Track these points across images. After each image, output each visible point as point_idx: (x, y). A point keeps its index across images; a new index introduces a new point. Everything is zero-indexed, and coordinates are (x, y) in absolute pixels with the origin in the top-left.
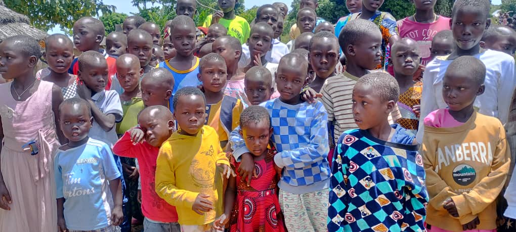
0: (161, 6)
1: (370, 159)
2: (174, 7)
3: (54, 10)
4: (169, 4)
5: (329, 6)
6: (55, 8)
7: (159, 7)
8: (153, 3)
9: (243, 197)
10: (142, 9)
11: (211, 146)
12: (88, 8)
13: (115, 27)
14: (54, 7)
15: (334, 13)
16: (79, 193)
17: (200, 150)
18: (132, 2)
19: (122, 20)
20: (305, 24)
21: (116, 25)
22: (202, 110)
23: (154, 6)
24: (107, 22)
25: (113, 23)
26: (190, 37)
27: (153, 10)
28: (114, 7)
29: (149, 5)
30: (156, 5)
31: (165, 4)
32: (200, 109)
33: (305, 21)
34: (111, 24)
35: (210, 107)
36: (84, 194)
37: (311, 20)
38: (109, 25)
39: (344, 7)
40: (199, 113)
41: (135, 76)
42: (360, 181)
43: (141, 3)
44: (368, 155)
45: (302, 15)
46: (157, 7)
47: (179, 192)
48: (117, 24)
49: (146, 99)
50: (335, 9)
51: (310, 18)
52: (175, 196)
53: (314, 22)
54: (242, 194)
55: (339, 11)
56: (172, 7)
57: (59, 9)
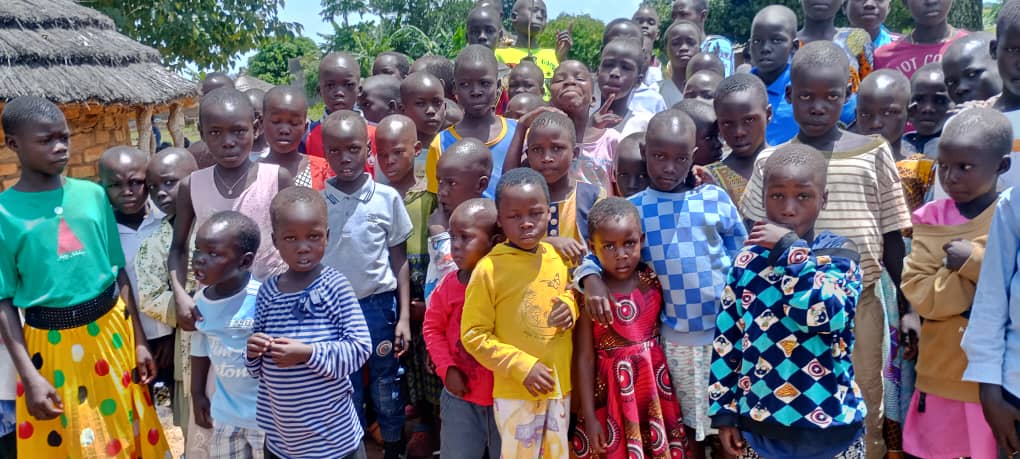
0: (378, 21)
1: (772, 283)
2: (403, 19)
3: (189, 34)
4: (392, 16)
5: (716, 10)
6: (191, 31)
7: (373, 22)
8: (362, 14)
9: (613, 359)
10: (341, 26)
11: (557, 275)
12: (251, 28)
13: (286, 63)
14: (190, 28)
15: (726, 23)
16: (230, 373)
17: (539, 276)
18: (321, 14)
19: (299, 50)
20: (682, 51)
21: (289, 59)
22: (541, 209)
23: (364, 21)
24: (272, 54)
25: (283, 56)
26: (484, 83)
27: (361, 27)
28: (298, 26)
29: (354, 18)
30: (368, 17)
31: (384, 16)
32: (537, 206)
33: (681, 45)
34: (280, 57)
35: (556, 205)
36: (238, 375)
37: (690, 42)
38: (275, 59)
39: (748, 9)
40: (536, 214)
41: (405, 154)
42: (756, 320)
43: (337, 15)
44: (771, 278)
45: (675, 33)
46: (370, 21)
47: (506, 349)
48: (291, 57)
49: (446, 193)
50: (729, 14)
51: (689, 38)
52: (496, 355)
53: (697, 45)
54: (610, 354)
55: (738, 17)
56: (398, 21)
57: (198, 33)
